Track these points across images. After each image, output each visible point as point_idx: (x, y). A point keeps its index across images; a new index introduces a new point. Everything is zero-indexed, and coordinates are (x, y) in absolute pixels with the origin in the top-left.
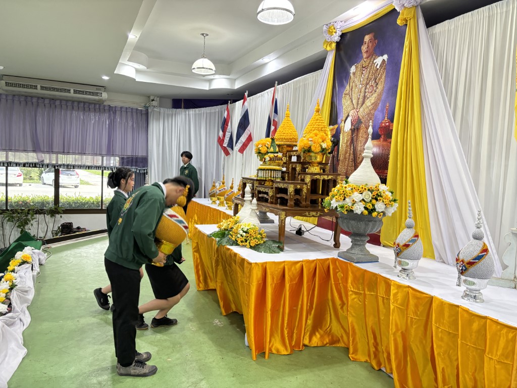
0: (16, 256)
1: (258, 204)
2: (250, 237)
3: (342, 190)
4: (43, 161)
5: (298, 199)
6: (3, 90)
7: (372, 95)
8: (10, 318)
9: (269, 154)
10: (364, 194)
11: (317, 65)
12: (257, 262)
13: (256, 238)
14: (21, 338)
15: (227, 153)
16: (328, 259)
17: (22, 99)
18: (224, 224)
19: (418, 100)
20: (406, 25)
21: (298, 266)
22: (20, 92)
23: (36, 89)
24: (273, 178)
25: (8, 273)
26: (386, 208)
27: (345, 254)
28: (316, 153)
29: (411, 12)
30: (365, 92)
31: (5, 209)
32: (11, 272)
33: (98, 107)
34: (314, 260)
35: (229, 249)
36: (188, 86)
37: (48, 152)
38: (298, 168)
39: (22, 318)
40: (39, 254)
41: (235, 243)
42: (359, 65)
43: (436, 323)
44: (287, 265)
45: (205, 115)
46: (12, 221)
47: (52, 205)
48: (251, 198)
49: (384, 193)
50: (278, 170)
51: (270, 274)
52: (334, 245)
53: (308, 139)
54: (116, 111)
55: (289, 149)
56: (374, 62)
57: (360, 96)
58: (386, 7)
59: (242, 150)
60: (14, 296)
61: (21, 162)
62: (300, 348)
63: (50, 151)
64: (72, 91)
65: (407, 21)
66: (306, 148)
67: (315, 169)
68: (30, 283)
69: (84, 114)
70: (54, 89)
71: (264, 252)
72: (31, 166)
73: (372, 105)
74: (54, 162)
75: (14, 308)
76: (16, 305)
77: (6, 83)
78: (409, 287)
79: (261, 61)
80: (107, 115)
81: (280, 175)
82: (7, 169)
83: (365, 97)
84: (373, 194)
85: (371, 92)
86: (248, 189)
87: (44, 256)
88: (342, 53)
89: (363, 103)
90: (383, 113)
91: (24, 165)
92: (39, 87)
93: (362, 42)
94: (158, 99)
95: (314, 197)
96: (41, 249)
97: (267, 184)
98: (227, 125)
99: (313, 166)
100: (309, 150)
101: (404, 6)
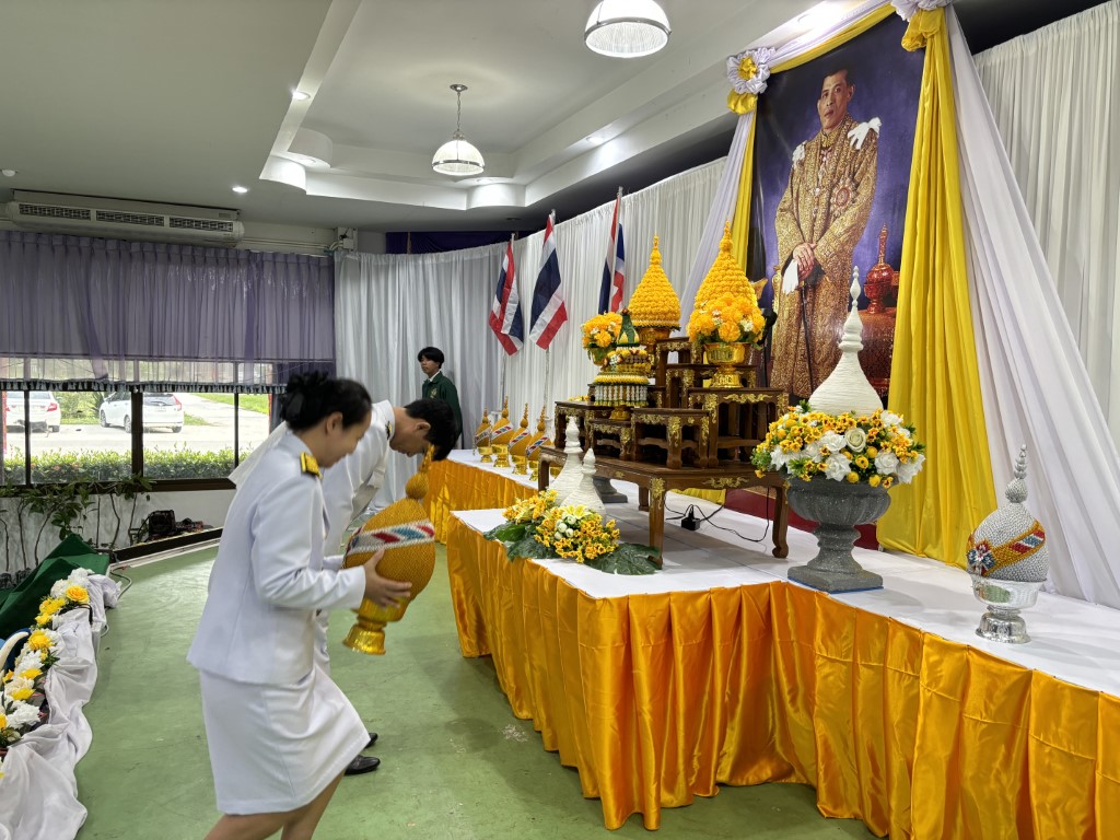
0: (52, 590)
1: (597, 462)
2: (585, 539)
3: (798, 428)
4: (106, 376)
5: (688, 449)
6: (14, 222)
7: (846, 209)
8: (45, 735)
9: (618, 349)
10: (848, 434)
11: (713, 146)
12: (609, 596)
13: (598, 540)
14: (73, 783)
15: (511, 349)
16: (767, 585)
17: (57, 241)
18: (521, 510)
19: (958, 217)
20: (924, 50)
21: (701, 601)
22: (51, 225)
23: (89, 218)
24: (630, 401)
25: (37, 631)
26: (900, 465)
27: (807, 572)
28: (729, 343)
29: (934, 19)
30: (829, 204)
31: (24, 483)
32: (45, 627)
33: (224, 255)
34: (737, 589)
35: (537, 567)
36: (421, 204)
37: (117, 357)
38: (687, 380)
39: (72, 734)
40: (104, 584)
41: (551, 553)
42: (813, 144)
43: (1037, 733)
44: (674, 601)
45: (459, 267)
46: (42, 511)
47: (127, 474)
48: (580, 450)
49: (894, 430)
50: (639, 385)
51: (640, 625)
52: (774, 551)
53: (710, 313)
54: (263, 261)
55: (661, 335)
56: (849, 135)
57: (816, 212)
58: (873, 12)
59: (544, 342)
60: (53, 682)
61: (57, 379)
62: (708, 791)
63: (122, 354)
64: (167, 221)
65: (924, 40)
66: (706, 333)
67: (730, 381)
68: (87, 654)
69: (193, 271)
70: (128, 218)
71: (619, 573)
72: (80, 388)
73: (846, 232)
74: (130, 379)
75: (54, 712)
76: (57, 706)
77: (21, 206)
78: (969, 648)
79: (584, 143)
80: (243, 271)
81: (643, 395)
82: (27, 396)
83: (828, 216)
84: (870, 434)
85: (843, 204)
86: (572, 427)
87: (114, 589)
88: (772, 119)
89: (825, 228)
90: (874, 250)
91: (65, 386)
92: (93, 214)
93: (817, 92)
94: (355, 233)
95: (726, 444)
96: (108, 573)
97: (615, 416)
98: (510, 288)
99: (724, 373)
100: (713, 337)
101: (916, 8)
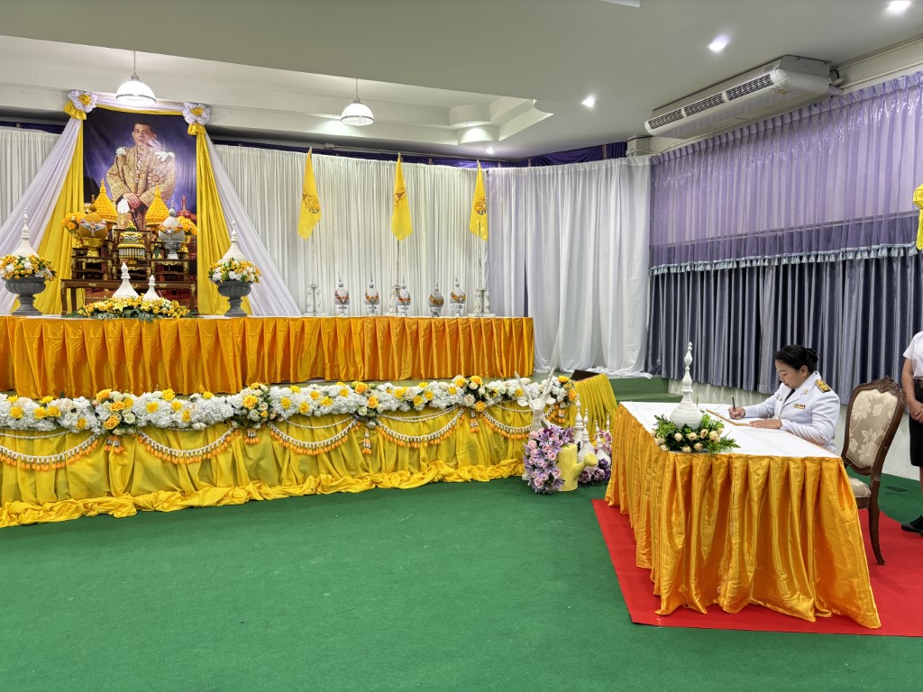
20: (196, 136)
30: (147, 180)
42: (132, 150)
56: (156, 154)
57: (138, 181)
83: (147, 184)
89: (146, 189)
101: (196, 121)
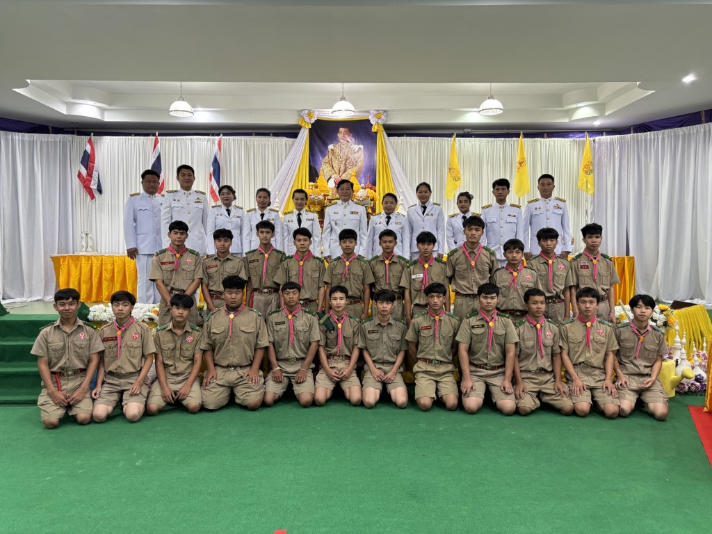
20: (377, 132)
30: (346, 165)
42: (337, 145)
56: (351, 147)
57: (340, 166)
85: (352, 165)
89: (345, 171)
90: (365, 180)
101: (377, 122)
